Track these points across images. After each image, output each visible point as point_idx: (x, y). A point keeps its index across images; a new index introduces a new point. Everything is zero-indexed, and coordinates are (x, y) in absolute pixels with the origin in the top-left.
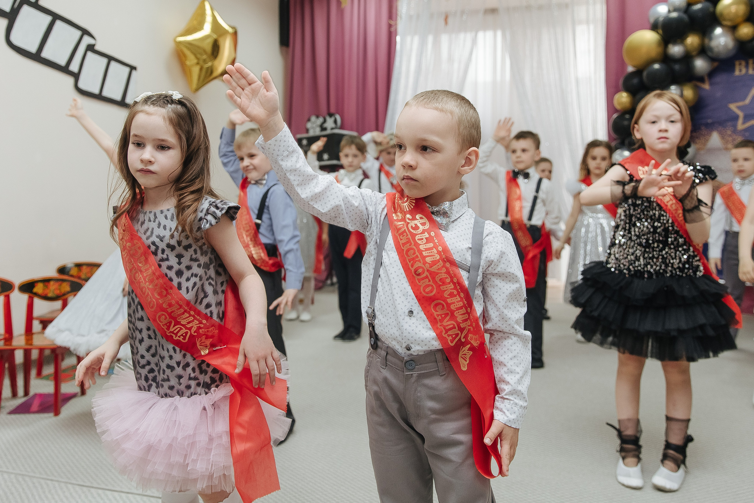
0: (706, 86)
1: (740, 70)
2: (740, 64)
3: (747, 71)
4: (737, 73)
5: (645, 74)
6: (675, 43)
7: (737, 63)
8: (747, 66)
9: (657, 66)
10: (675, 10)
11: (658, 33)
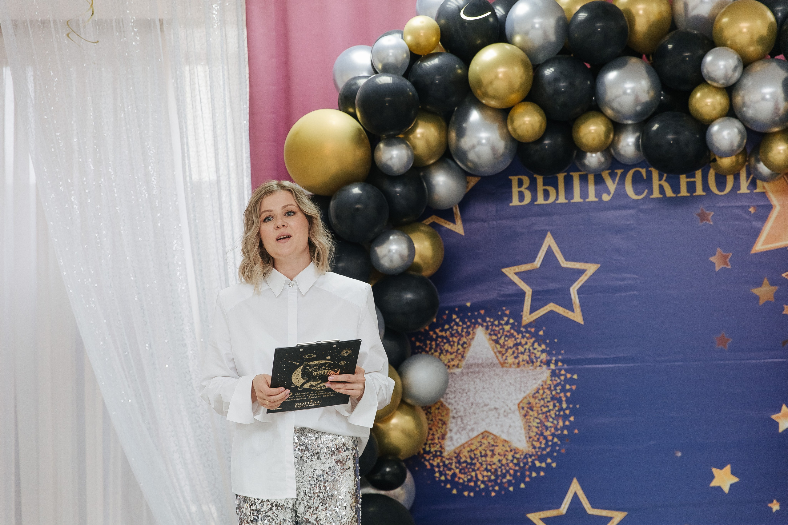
0: (458, 228)
1: (521, 196)
2: (520, 183)
3: (534, 198)
4: (515, 201)
5: (332, 203)
6: (391, 140)
7: (514, 179)
8: (533, 188)
9: (356, 190)
10: (387, 70)
11: (354, 116)
